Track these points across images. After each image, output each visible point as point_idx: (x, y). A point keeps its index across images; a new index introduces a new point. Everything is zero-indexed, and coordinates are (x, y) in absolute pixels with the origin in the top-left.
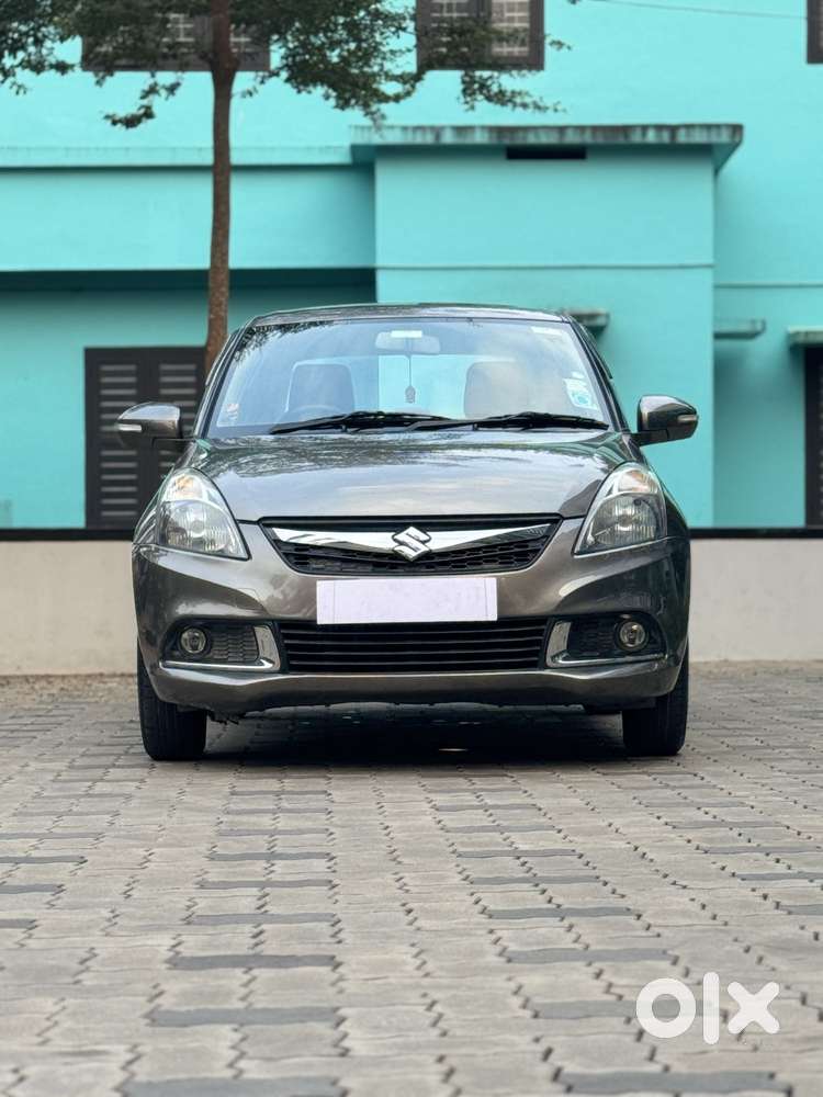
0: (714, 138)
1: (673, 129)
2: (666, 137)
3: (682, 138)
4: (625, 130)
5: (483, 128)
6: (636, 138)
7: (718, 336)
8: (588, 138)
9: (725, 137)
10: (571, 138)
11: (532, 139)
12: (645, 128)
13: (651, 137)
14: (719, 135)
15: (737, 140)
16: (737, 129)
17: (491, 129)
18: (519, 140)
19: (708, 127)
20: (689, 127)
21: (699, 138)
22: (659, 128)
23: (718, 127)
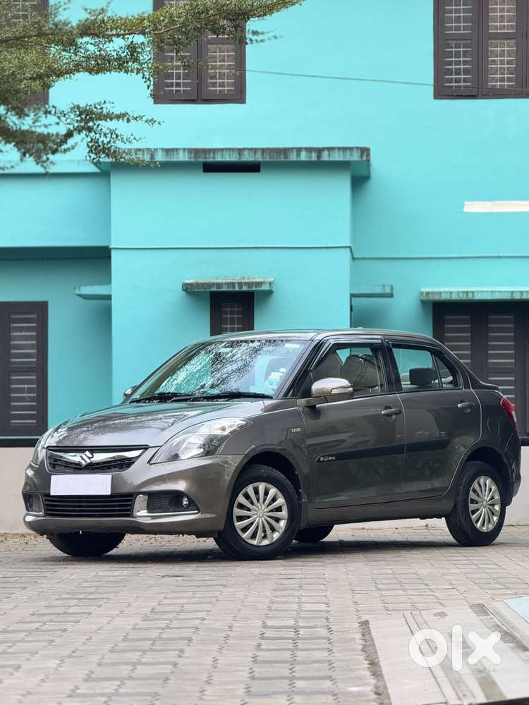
0: (348, 158)
1: (319, 151)
2: (314, 157)
3: (325, 157)
4: (285, 151)
5: (184, 149)
6: (293, 157)
7: (352, 296)
8: (259, 158)
9: (355, 157)
10: (247, 158)
11: (219, 158)
12: (299, 150)
13: (304, 157)
14: (351, 155)
15: (364, 158)
16: (365, 151)
17: (190, 151)
18: (210, 159)
19: (344, 149)
20: (330, 149)
21: (337, 157)
22: (309, 150)
23: (351, 149)
